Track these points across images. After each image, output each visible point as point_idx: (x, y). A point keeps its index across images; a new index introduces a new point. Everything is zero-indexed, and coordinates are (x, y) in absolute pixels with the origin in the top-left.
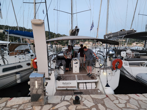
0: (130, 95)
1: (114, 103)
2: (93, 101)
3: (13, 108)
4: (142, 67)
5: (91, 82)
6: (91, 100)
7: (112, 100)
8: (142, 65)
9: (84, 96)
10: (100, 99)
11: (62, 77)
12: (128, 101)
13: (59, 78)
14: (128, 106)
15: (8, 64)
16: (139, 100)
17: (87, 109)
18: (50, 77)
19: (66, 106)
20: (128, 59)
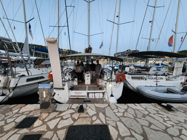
0: (129, 104)
1: (114, 112)
2: (96, 109)
3: (24, 114)
4: (142, 80)
5: (99, 93)
6: (94, 109)
7: (113, 109)
8: (142, 79)
9: (89, 105)
10: (103, 108)
11: (75, 88)
12: (126, 110)
13: (72, 88)
14: (125, 115)
15: (32, 75)
16: (136, 109)
17: (89, 117)
18: (64, 87)
19: (70, 114)
20: (131, 74)
